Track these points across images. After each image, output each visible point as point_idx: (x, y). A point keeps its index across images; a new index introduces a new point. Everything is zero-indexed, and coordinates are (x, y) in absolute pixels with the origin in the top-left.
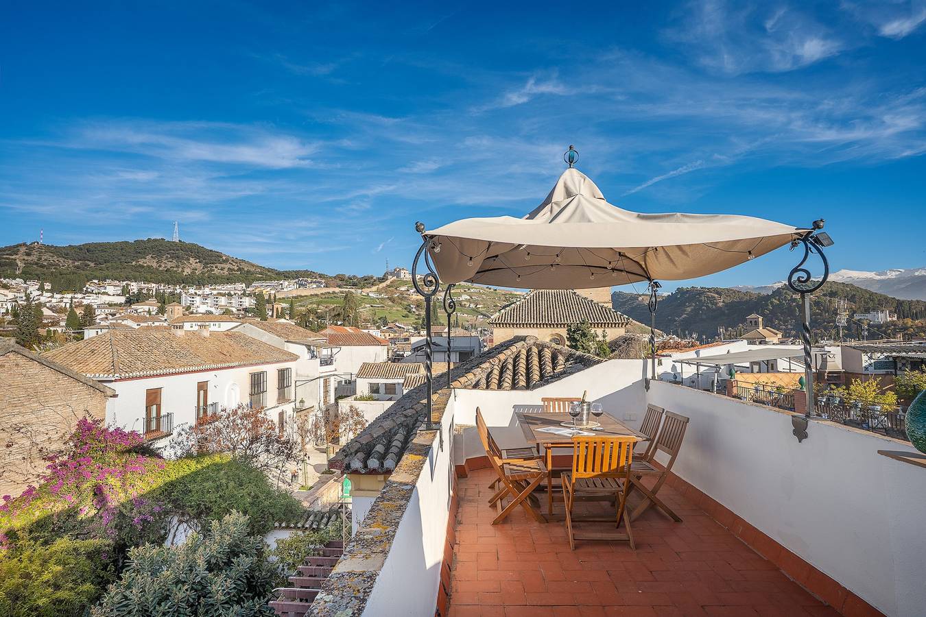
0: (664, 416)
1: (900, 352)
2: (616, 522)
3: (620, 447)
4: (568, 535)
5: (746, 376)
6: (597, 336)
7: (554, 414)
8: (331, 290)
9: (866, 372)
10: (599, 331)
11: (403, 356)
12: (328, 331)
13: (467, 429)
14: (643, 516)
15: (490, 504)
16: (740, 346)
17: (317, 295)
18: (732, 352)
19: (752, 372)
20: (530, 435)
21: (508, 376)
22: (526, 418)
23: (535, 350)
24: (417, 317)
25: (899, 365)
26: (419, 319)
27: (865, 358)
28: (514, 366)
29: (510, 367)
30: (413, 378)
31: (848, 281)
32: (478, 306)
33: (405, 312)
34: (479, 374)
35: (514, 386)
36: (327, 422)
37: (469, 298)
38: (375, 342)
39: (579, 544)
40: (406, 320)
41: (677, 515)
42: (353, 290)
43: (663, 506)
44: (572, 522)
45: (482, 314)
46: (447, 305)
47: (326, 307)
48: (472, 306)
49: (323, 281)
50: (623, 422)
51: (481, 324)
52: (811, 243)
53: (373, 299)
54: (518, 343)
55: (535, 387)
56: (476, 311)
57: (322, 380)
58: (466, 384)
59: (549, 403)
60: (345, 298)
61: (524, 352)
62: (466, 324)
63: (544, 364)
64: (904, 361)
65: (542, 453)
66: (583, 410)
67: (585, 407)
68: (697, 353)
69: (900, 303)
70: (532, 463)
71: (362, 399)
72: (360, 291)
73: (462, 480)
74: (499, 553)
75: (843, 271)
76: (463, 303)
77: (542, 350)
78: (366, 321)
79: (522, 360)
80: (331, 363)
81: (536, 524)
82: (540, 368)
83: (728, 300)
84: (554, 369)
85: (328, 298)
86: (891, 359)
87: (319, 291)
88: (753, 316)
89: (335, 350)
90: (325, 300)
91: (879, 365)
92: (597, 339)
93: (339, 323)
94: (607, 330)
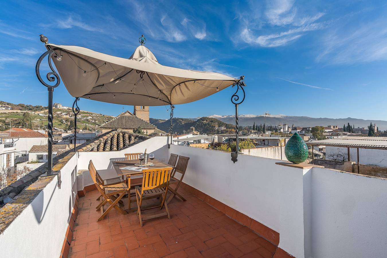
0: (178, 158)
1: (231, 137)
2: (161, 207)
3: (165, 172)
4: (139, 219)
5: (193, 145)
6: (144, 133)
7: (131, 160)
8: (15, 111)
9: (223, 143)
10: (145, 131)
11: (57, 142)
12: (10, 131)
13: (85, 172)
14: (171, 202)
15: (97, 209)
16: (190, 136)
17: (5, 113)
18: (188, 137)
19: (194, 143)
20: (119, 171)
21: (108, 146)
22: (116, 163)
23: (121, 134)
24: (66, 125)
25: (231, 140)
26: (67, 126)
27: (223, 138)
28: (111, 141)
29: (109, 142)
30: (62, 151)
31: (215, 118)
32: (96, 121)
33: (60, 123)
34: (94, 145)
35: (111, 149)
36: (8, 176)
37: (92, 118)
38: (42, 136)
39: (145, 223)
40: (60, 127)
41: (184, 198)
42: (29, 112)
43: (179, 196)
44: (141, 211)
45: (98, 125)
46: (75, 110)
47: (12, 119)
48: (93, 121)
49: (10, 106)
50: (162, 161)
51: (97, 129)
52: (239, 85)
53: (41, 116)
54: (113, 132)
55: (121, 149)
56: (95, 124)
57: (5, 155)
58: (86, 150)
59: (128, 156)
60: (24, 115)
61: (116, 135)
62: (90, 129)
63: (125, 140)
64: (232, 139)
65: (125, 179)
66: (145, 157)
67: (146, 156)
68: (178, 138)
69: (227, 125)
70: (120, 185)
71: (32, 162)
72: (34, 112)
73: (81, 199)
74: (101, 240)
75: (215, 115)
76: (89, 120)
77: (125, 134)
78: (37, 126)
79: (115, 139)
80: (12, 146)
81: (122, 215)
82: (124, 142)
83: (185, 122)
84: (130, 142)
85: (13, 115)
86: (229, 139)
87: (7, 111)
88: (192, 127)
89: (15, 140)
90: (11, 116)
91: (226, 140)
92: (144, 134)
93: (20, 127)
94: (148, 130)
